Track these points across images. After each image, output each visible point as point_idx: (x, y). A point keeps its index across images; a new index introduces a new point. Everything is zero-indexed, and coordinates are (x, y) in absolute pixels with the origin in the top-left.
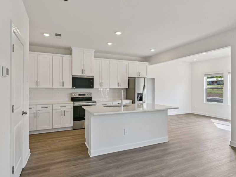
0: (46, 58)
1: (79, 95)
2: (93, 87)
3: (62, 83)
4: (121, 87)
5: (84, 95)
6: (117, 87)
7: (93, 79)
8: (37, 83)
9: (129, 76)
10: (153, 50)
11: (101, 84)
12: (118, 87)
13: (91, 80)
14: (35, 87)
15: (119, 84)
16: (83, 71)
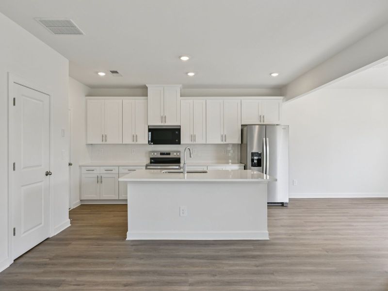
0: (112, 103)
1: (161, 154)
2: (179, 143)
3: (135, 138)
4: (227, 142)
5: (169, 154)
6: (219, 142)
7: (179, 130)
8: (104, 138)
9: (243, 123)
10: (275, 75)
11: (193, 137)
12: (222, 143)
13: (177, 132)
14: (101, 143)
15: (224, 137)
16: (164, 118)
